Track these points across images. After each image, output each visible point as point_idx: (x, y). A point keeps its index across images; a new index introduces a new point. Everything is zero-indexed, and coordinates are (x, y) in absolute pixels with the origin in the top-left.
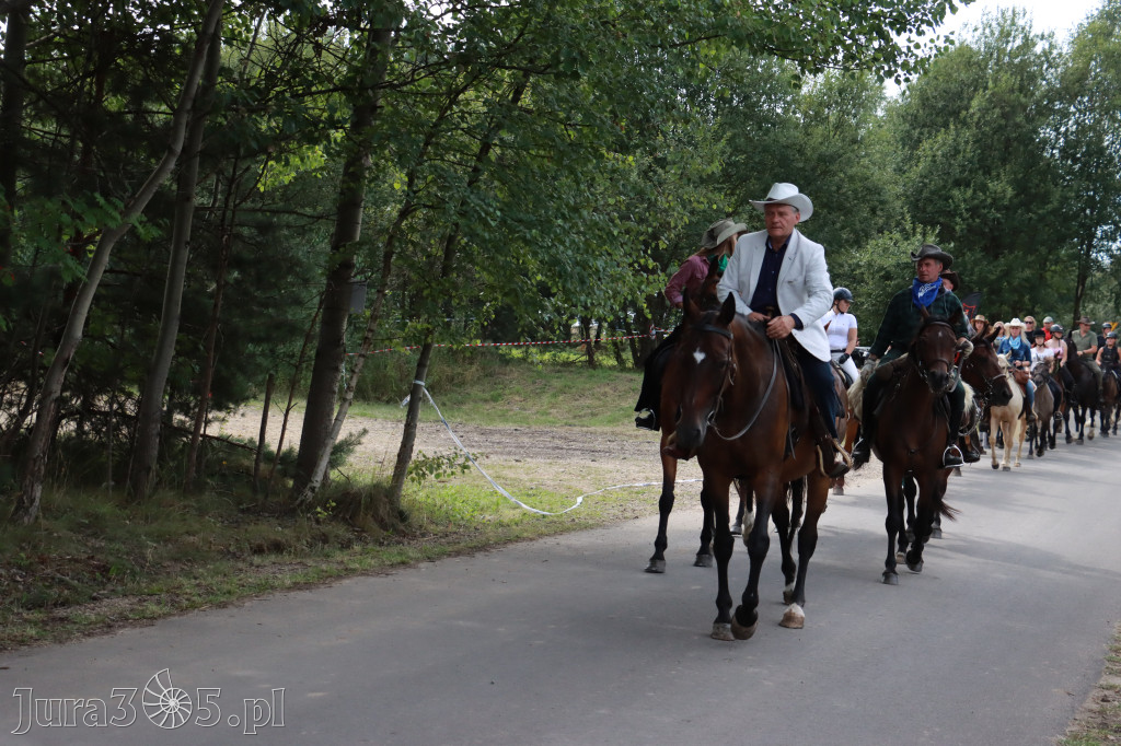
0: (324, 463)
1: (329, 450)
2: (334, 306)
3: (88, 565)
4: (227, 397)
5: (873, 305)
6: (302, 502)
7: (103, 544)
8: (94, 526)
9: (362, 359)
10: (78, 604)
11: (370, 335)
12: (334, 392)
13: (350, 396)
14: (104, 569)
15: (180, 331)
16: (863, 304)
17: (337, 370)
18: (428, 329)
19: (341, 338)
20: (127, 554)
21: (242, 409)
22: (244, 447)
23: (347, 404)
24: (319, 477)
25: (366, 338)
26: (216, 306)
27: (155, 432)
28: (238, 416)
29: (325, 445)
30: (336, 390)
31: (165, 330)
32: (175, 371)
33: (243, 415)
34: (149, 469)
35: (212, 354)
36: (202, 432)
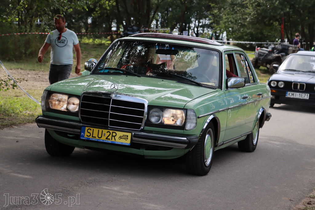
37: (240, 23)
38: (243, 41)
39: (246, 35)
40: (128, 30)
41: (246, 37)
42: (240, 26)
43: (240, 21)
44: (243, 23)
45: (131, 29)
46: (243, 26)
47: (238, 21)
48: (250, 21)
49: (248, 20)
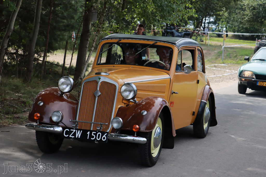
0: (85, 70)
1: (86, 66)
2: (86, 20)
3: (19, 101)
4: (51, 48)
5: (249, 18)
6: (78, 82)
7: (21, 95)
8: (17, 89)
9: (97, 37)
10: (20, 113)
11: (99, 29)
12: (87, 48)
13: (93, 49)
14: (24, 103)
15: (40, 27)
16: (245, 18)
17: (88, 40)
18: (117, 27)
19: (89, 30)
20: (29, 98)
21: (55, 52)
22: (56, 65)
23: (92, 52)
24: (83, 75)
25: (98, 30)
26: (49, 19)
27: (32, 59)
28: (54, 55)
29: (85, 65)
30: (88, 47)
31: (35, 27)
32: (38, 40)
33: (56, 55)
34: (31, 72)
35: (48, 35)
36: (45, 61)
37: (240, 21)
38: (240, 33)
39: (242, 29)
40: (168, 29)
41: (242, 31)
42: (239, 23)
43: (240, 20)
44: (242, 21)
45: (169, 28)
46: (241, 23)
47: (239, 20)
48: (248, 20)
49: (246, 19)
